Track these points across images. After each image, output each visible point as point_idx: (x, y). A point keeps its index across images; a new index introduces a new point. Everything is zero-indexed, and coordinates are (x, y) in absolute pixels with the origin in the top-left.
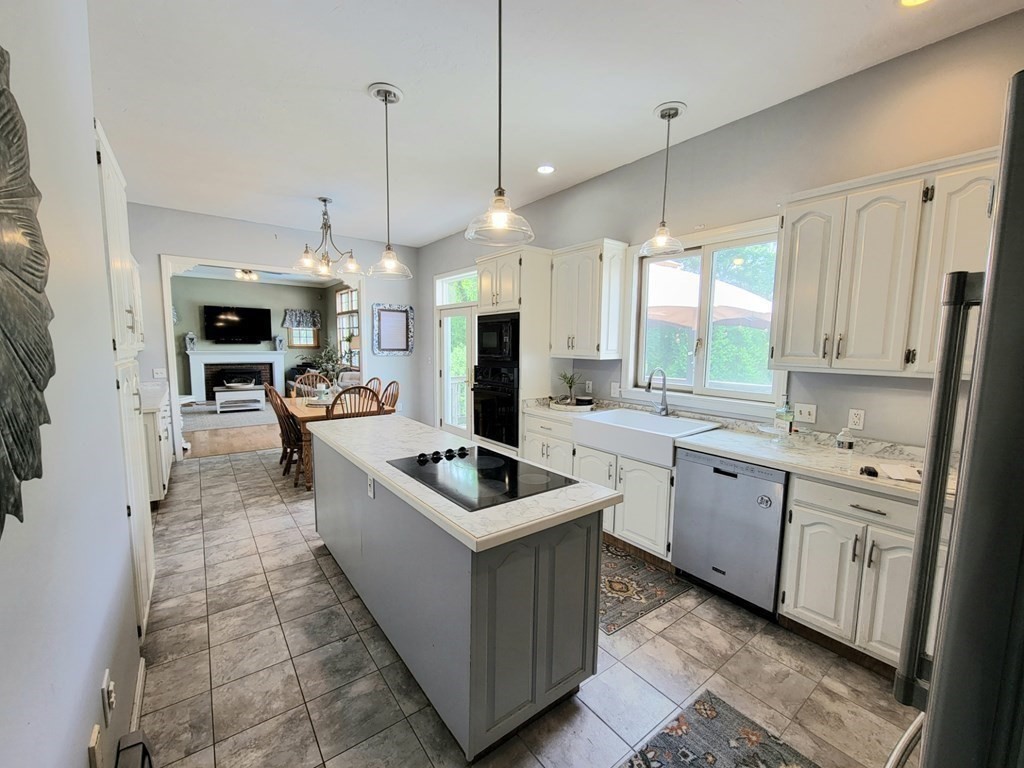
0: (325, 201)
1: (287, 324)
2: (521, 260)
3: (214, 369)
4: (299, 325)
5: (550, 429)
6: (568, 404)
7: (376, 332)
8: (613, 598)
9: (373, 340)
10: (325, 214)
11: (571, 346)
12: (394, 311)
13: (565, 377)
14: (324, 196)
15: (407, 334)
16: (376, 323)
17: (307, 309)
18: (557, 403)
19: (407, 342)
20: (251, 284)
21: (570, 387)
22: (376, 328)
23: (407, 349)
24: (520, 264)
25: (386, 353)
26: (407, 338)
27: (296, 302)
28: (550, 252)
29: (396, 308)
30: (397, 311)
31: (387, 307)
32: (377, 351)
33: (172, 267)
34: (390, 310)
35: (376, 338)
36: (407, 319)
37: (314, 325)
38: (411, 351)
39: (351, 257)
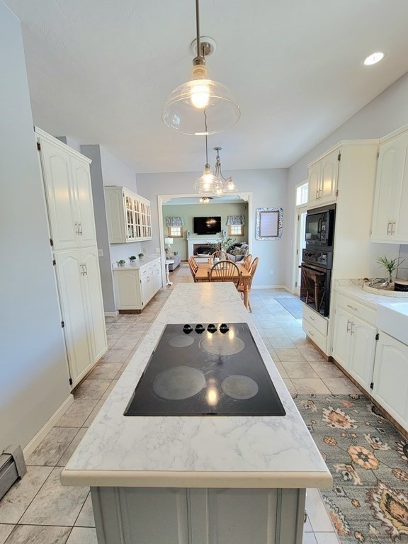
0: (217, 149)
1: (228, 224)
2: (340, 156)
3: (197, 247)
4: (234, 224)
5: (356, 309)
6: (382, 288)
7: (258, 226)
8: (383, 524)
9: (256, 231)
10: (218, 157)
11: (391, 232)
12: (269, 212)
13: (385, 261)
14: (216, 146)
15: (278, 226)
16: (258, 220)
17: (238, 215)
18: (371, 286)
19: (278, 231)
20: (206, 204)
21: (391, 271)
22: (258, 224)
23: (278, 236)
24: (339, 159)
25: (263, 238)
26: (278, 228)
27: (234, 212)
28: (376, 141)
29: (270, 210)
30: (272, 212)
31: (266, 210)
32: (258, 237)
33: (162, 201)
34: (266, 212)
35: (258, 230)
36: (279, 216)
37: (242, 223)
38: (280, 237)
39: (231, 181)
